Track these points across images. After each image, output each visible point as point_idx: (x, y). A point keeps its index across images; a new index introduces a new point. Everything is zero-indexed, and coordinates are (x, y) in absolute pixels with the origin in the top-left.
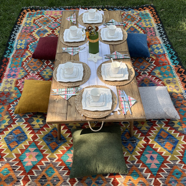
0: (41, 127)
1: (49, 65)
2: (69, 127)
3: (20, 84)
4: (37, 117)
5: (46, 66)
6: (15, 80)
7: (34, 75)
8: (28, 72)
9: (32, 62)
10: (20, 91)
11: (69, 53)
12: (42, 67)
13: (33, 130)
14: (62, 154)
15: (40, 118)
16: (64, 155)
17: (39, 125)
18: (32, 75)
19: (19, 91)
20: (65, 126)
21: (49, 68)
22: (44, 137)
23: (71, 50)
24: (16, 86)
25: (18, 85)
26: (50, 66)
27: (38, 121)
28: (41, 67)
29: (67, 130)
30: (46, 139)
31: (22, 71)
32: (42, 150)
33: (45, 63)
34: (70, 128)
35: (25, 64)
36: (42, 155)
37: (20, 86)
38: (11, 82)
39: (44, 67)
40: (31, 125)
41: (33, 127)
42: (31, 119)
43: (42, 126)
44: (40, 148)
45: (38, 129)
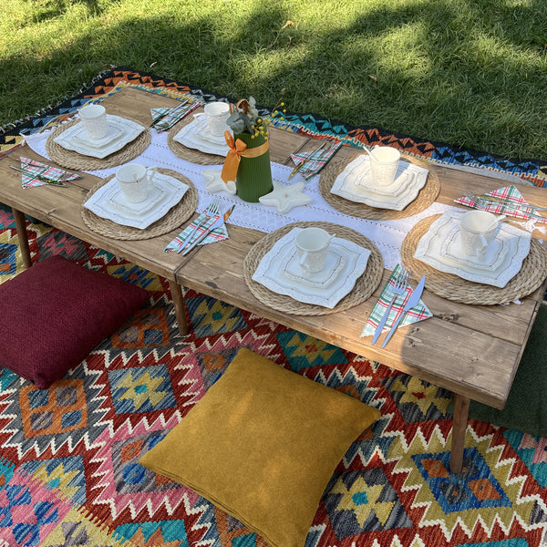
0: (391, 497)
1: (111, 367)
2: (431, 416)
3: (116, 502)
4: (339, 495)
5: (103, 379)
6: (74, 515)
7: (112, 435)
8: (71, 450)
9: (34, 419)
10: (154, 519)
11: (205, 242)
12: (91, 393)
13: (394, 529)
14: (526, 476)
15: (349, 487)
16: (534, 475)
17: (380, 500)
18: (103, 444)
19: (147, 525)
20: (423, 426)
21: (119, 373)
22: (441, 504)
23: (199, 233)
24: (114, 526)
25: (114, 515)
26: (117, 364)
27: (361, 498)
28: (88, 398)
29: (437, 426)
30: (452, 502)
31: (43, 471)
32: (494, 534)
33: (88, 372)
34: (436, 416)
35: (20, 445)
36: (514, 541)
37: (128, 509)
38: (73, 536)
39: (98, 387)
40: (367, 531)
41: (381, 528)
42: (337, 518)
43: (393, 491)
44: (484, 534)
45: (400, 513)
